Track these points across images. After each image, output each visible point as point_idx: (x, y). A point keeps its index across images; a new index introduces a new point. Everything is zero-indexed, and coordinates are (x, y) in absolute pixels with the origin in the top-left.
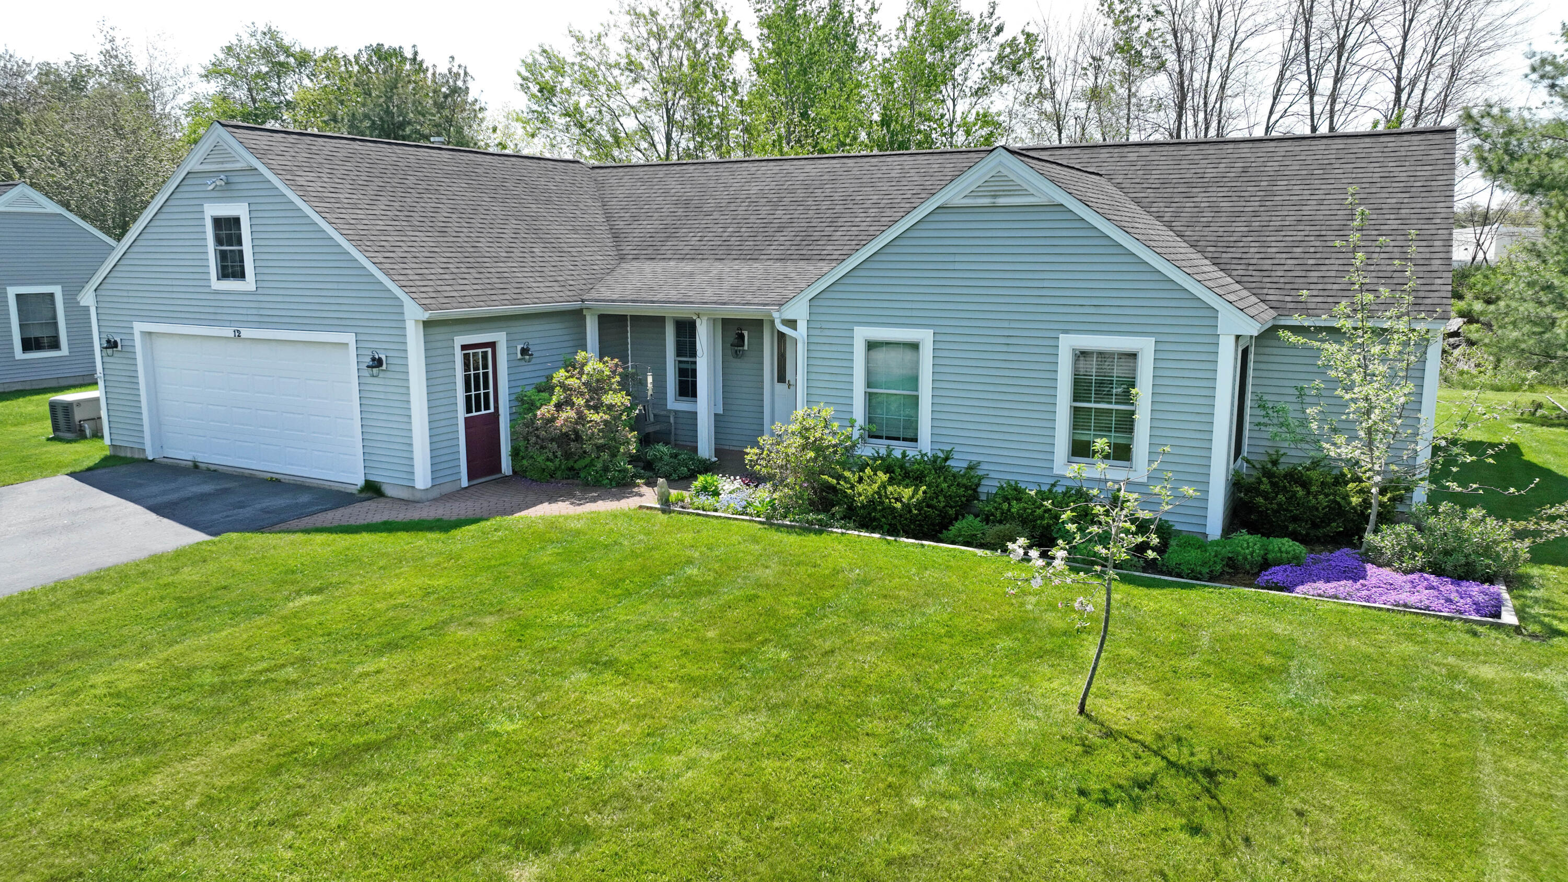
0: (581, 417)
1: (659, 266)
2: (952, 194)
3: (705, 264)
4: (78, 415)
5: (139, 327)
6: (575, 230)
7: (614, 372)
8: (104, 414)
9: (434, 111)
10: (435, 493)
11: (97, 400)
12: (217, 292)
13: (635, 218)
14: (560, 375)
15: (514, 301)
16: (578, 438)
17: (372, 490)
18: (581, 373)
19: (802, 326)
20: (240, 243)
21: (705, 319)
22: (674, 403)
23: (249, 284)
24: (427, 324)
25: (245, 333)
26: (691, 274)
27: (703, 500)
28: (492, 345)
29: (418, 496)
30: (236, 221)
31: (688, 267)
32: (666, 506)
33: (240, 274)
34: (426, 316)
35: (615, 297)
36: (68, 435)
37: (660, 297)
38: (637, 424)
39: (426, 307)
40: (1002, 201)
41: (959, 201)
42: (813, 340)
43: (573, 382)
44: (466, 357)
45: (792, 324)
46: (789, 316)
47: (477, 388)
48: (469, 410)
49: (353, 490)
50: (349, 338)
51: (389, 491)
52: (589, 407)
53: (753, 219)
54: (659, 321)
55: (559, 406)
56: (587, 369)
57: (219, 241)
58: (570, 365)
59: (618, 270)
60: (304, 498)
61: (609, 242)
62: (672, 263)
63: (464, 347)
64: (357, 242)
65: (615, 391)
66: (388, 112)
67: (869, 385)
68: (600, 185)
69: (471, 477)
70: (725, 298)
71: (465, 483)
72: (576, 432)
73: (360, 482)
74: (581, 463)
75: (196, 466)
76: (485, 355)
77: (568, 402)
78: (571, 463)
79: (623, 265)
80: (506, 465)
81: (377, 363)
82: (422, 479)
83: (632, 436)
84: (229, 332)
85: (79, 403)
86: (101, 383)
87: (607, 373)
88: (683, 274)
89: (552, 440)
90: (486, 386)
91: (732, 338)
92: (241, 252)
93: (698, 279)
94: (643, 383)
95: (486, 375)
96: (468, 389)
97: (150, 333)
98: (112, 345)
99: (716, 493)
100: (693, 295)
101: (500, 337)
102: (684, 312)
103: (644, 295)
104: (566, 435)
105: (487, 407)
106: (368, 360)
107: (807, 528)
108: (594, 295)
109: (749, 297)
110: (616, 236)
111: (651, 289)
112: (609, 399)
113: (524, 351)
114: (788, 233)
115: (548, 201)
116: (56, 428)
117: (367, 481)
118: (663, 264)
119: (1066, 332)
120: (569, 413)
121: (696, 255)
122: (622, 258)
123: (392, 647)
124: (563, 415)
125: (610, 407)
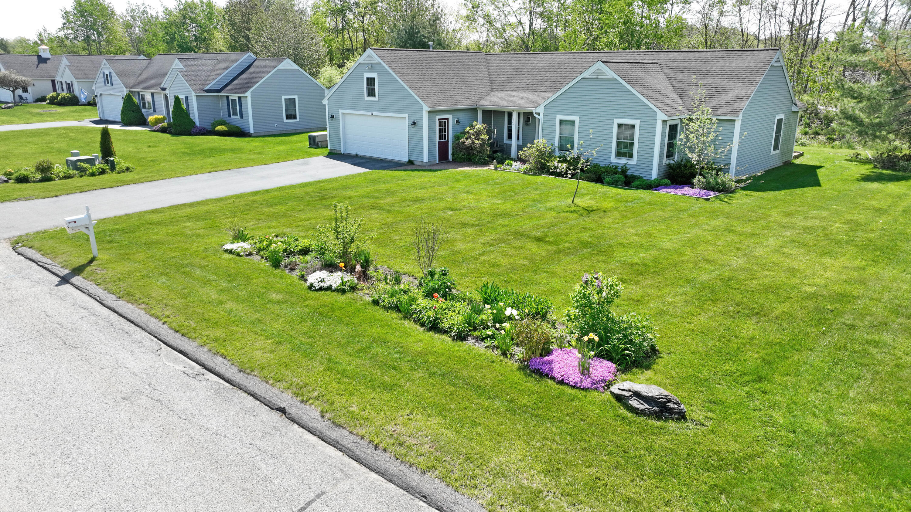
0: (473, 142)
1: (504, 93)
2: (586, 75)
3: (519, 93)
4: (317, 140)
5: (341, 111)
6: (477, 80)
7: (485, 129)
8: (328, 139)
9: (429, 27)
10: (429, 164)
11: (326, 135)
12: (366, 101)
13: (499, 75)
14: (468, 129)
15: (455, 105)
16: (472, 149)
17: (411, 162)
18: (474, 128)
19: (541, 115)
20: (374, 85)
21: (515, 112)
22: (506, 141)
23: (376, 98)
24: (429, 112)
25: (375, 114)
26: (514, 96)
27: (507, 167)
28: (448, 119)
29: (424, 164)
30: (374, 79)
31: (513, 94)
32: (496, 168)
33: (374, 95)
34: (429, 109)
35: (487, 104)
36: (315, 146)
37: (501, 104)
38: (491, 146)
39: (429, 107)
40: (599, 77)
41: (588, 77)
42: (545, 119)
43: (471, 131)
44: (440, 122)
45: (539, 114)
46: (537, 111)
47: (442, 132)
48: (440, 139)
49: (405, 163)
50: (406, 116)
51: (416, 163)
52: (476, 139)
53: (538, 76)
54: (502, 113)
55: (467, 139)
56: (476, 127)
57: (368, 85)
58: (472, 126)
59: (490, 94)
60: (391, 164)
61: (488, 84)
62: (509, 92)
63: (439, 119)
64: (410, 86)
65: (484, 135)
66: (412, 28)
67: (560, 134)
68: (488, 61)
69: (439, 160)
70: (521, 105)
71: (437, 162)
72: (471, 146)
73: (407, 160)
74: (472, 157)
75: (357, 155)
76: (445, 122)
77: (470, 137)
78: (469, 157)
79: (493, 93)
80: (450, 157)
81: (414, 123)
82: (426, 159)
83: (489, 149)
84: (369, 113)
85: (317, 136)
86: (328, 129)
87: (482, 128)
88: (511, 97)
89: (464, 149)
90: (445, 132)
91: (525, 119)
92: (375, 88)
93: (515, 98)
94: (494, 132)
95: (445, 128)
96: (440, 133)
97: (344, 113)
98: (333, 117)
99: (511, 166)
100: (512, 104)
101: (450, 117)
102: (509, 109)
103: (496, 104)
104: (468, 148)
105: (445, 139)
106: (412, 122)
107: (535, 174)
108: (480, 103)
109: (529, 105)
110: (491, 82)
111: (499, 101)
112: (482, 137)
113: (457, 121)
114: (549, 82)
115: (469, 69)
116: (310, 144)
117: (409, 160)
118: (505, 92)
119: (616, 118)
120: (470, 140)
121: (517, 89)
122: (492, 90)
123: (422, 189)
124: (467, 141)
125: (482, 139)
